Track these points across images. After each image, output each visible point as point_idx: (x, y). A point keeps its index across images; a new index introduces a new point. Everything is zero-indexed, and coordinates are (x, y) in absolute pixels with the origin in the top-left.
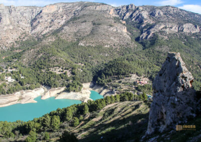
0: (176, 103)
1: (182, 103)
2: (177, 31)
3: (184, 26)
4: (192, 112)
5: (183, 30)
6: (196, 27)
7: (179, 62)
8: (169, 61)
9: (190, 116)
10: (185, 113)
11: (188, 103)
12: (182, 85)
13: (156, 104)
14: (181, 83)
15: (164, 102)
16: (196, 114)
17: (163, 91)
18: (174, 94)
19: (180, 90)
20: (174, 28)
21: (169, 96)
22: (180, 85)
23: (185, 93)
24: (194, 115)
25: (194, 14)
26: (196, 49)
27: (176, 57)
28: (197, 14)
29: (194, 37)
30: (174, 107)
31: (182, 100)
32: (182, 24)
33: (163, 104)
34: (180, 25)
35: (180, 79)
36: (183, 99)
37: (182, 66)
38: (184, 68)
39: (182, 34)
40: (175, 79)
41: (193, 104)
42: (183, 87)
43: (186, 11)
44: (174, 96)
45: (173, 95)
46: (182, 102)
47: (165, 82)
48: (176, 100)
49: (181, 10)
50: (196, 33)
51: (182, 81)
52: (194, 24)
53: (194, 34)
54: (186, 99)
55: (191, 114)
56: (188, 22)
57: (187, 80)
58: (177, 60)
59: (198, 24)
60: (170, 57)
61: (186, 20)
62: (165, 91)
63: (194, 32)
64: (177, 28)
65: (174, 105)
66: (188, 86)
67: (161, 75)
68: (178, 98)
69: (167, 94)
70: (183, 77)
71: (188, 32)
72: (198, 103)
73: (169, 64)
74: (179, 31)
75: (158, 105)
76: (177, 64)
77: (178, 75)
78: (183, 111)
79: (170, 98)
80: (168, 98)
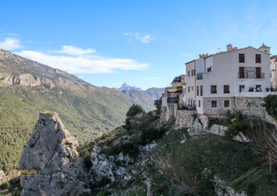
0: (63, 180)
1: (71, 180)
2: (11, 84)
3: (21, 76)
4: (86, 187)
5: (19, 82)
6: (36, 78)
7: (59, 124)
8: (44, 124)
9: (84, 193)
10: (77, 192)
11: (78, 177)
12: (67, 154)
13: (30, 189)
14: (66, 152)
15: (43, 184)
16: (90, 188)
17: (40, 169)
18: (59, 169)
19: (65, 161)
20: (6, 79)
21: (51, 174)
22: (64, 156)
23: (72, 165)
24: (89, 190)
25: (32, 62)
26: (39, 107)
27: (54, 119)
28: (36, 62)
29: (34, 92)
30: (62, 187)
31: (70, 175)
32: (18, 75)
33: (43, 187)
34: (15, 75)
35: (64, 147)
36: (72, 172)
37: (64, 130)
38: (66, 132)
39: (18, 88)
40: (57, 148)
41: (84, 177)
42: (69, 157)
43: (21, 58)
44: (59, 171)
45: (57, 171)
46: (71, 177)
47: (41, 154)
48: (63, 176)
49: (15, 55)
50: (37, 86)
51: (67, 149)
52: (33, 74)
53: (34, 88)
54: (76, 171)
55: (85, 190)
56: (25, 71)
57: (73, 146)
58: (55, 122)
59: (38, 75)
60: (44, 118)
61: (22, 70)
62: (42, 168)
63: (34, 85)
64: (11, 79)
65: (61, 184)
66: (75, 154)
67: (32, 146)
68: (64, 173)
69: (46, 171)
70: (67, 143)
71: (26, 84)
72: (89, 174)
73: (45, 128)
74: (14, 83)
75: (34, 191)
76: (56, 128)
77: (59, 142)
78: (74, 189)
79: (54, 176)
80: (49, 177)
